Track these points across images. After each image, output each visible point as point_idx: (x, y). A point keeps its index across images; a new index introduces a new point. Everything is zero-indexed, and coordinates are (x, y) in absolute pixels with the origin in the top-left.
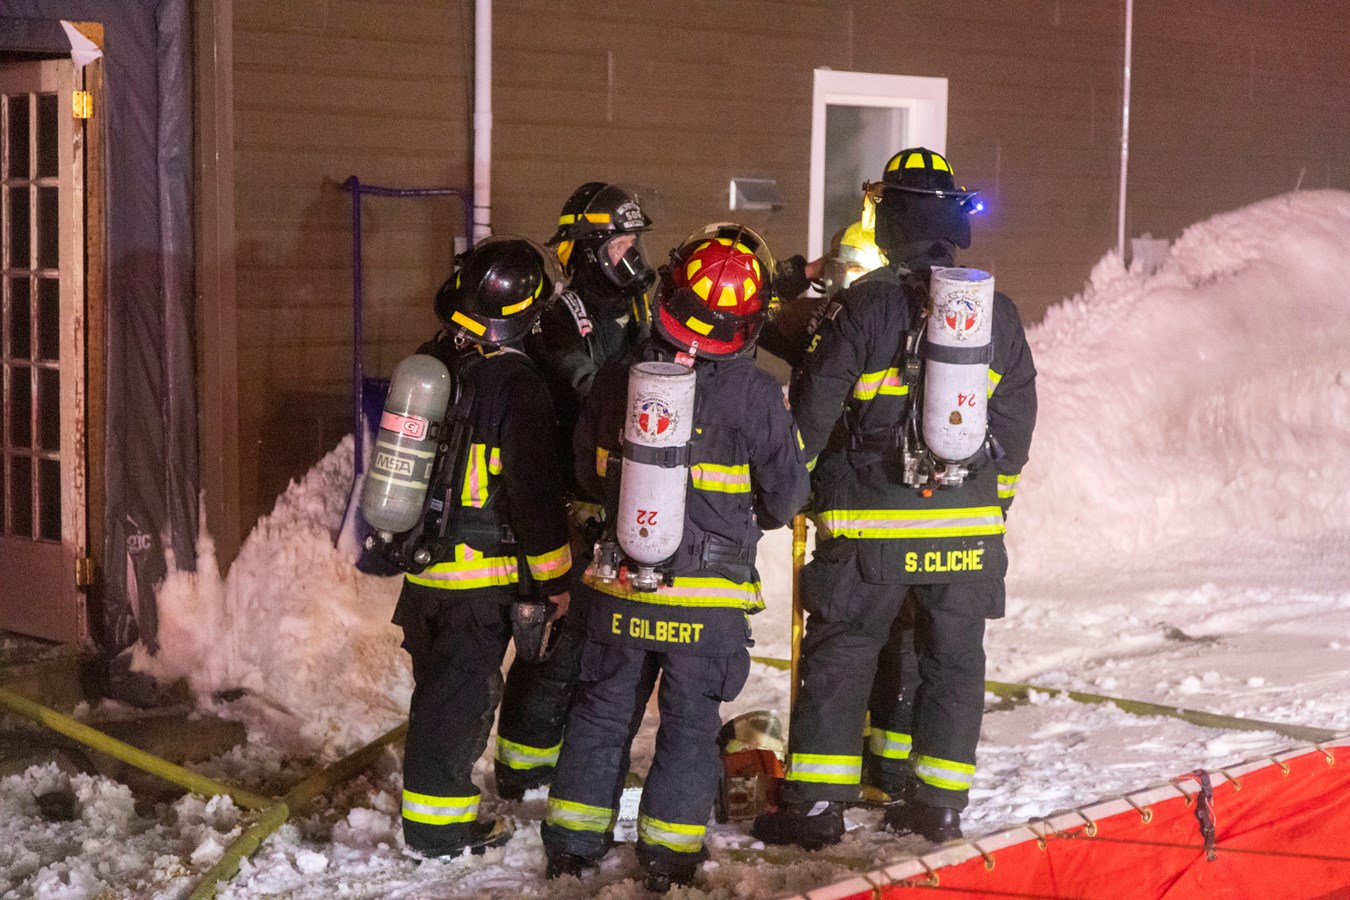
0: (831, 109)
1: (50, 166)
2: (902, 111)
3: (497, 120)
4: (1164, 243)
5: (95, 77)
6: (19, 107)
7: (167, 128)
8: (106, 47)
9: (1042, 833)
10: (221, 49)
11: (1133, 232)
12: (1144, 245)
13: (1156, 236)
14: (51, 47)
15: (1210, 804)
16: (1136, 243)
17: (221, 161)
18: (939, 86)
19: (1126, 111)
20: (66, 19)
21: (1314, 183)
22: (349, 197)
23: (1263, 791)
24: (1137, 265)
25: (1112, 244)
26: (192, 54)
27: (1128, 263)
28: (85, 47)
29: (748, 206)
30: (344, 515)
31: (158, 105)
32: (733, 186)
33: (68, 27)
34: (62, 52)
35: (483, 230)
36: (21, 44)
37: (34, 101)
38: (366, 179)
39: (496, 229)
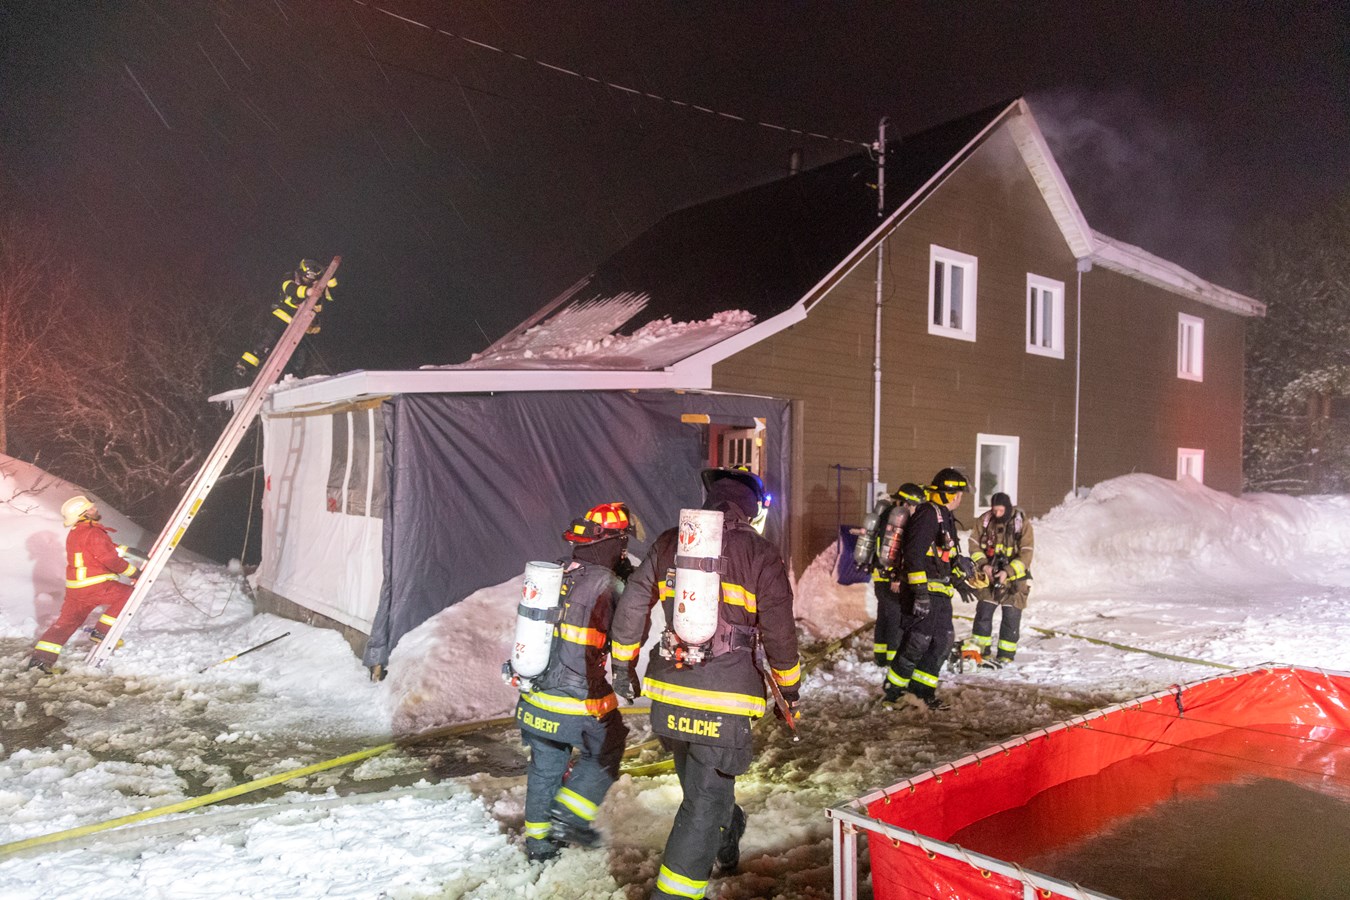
0: (983, 446)
1: (749, 460)
2: (1004, 447)
3: (881, 448)
4: (1088, 489)
5: (764, 435)
6: (741, 442)
7: (783, 449)
8: (767, 425)
10: (800, 426)
11: (1079, 485)
12: (1083, 490)
13: (1086, 487)
14: (748, 425)
15: (1181, 697)
16: (1079, 489)
17: (799, 458)
18: (1016, 440)
19: (1076, 449)
20: (756, 417)
21: (1138, 471)
22: (837, 470)
23: (1198, 693)
24: (1080, 496)
25: (1071, 488)
26: (791, 427)
27: (1077, 495)
28: (760, 425)
30: (834, 566)
31: (781, 443)
33: (756, 419)
34: (753, 427)
35: (876, 481)
36: (742, 424)
37: (745, 441)
38: (842, 465)
39: (880, 480)
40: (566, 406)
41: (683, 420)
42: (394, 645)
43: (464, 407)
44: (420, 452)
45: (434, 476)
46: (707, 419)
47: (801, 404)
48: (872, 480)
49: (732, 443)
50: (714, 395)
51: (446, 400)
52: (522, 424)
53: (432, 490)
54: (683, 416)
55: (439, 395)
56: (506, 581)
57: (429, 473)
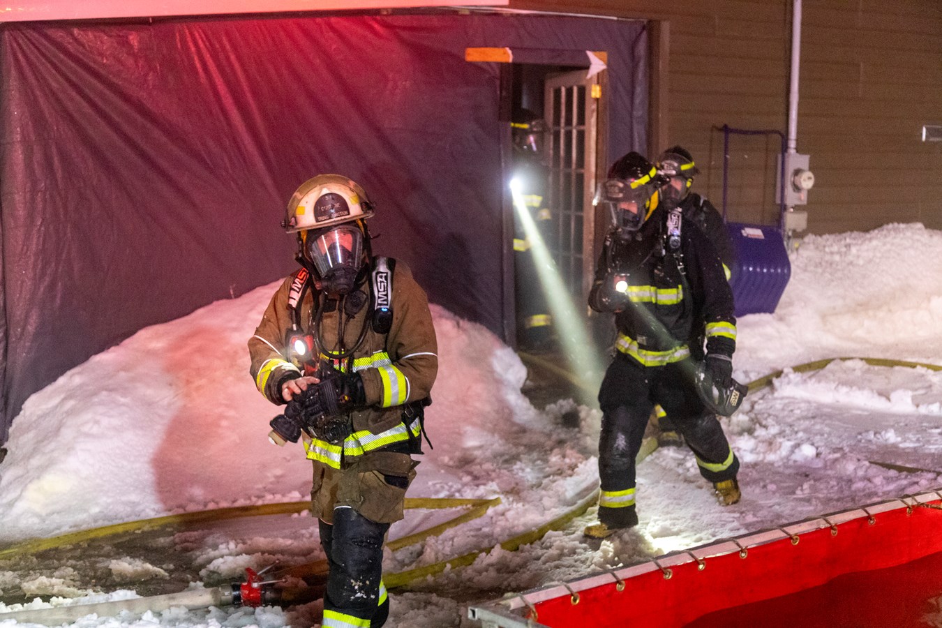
1: (582, 120)
3: (801, 97)
5: (603, 79)
6: (570, 90)
7: (637, 101)
8: (609, 64)
9: (910, 504)
10: (664, 64)
14: (580, 64)
17: (662, 116)
20: (590, 50)
22: (722, 135)
26: (651, 66)
28: (597, 64)
29: (932, 139)
31: (633, 91)
32: (924, 130)
33: (590, 54)
34: (586, 67)
35: (792, 151)
36: (567, 62)
37: (575, 90)
38: (732, 126)
39: (799, 150)
40: (273, 39)
41: (469, 59)
42: (17, 411)
43: (105, 42)
44: (38, 120)
45: (64, 158)
46: (507, 56)
47: (666, 27)
48: (785, 148)
49: (557, 93)
50: (518, 15)
51: (76, 31)
52: (198, 65)
53: (59, 174)
54: (470, 50)
55: (64, 25)
56: (188, 314)
57: (54, 150)
